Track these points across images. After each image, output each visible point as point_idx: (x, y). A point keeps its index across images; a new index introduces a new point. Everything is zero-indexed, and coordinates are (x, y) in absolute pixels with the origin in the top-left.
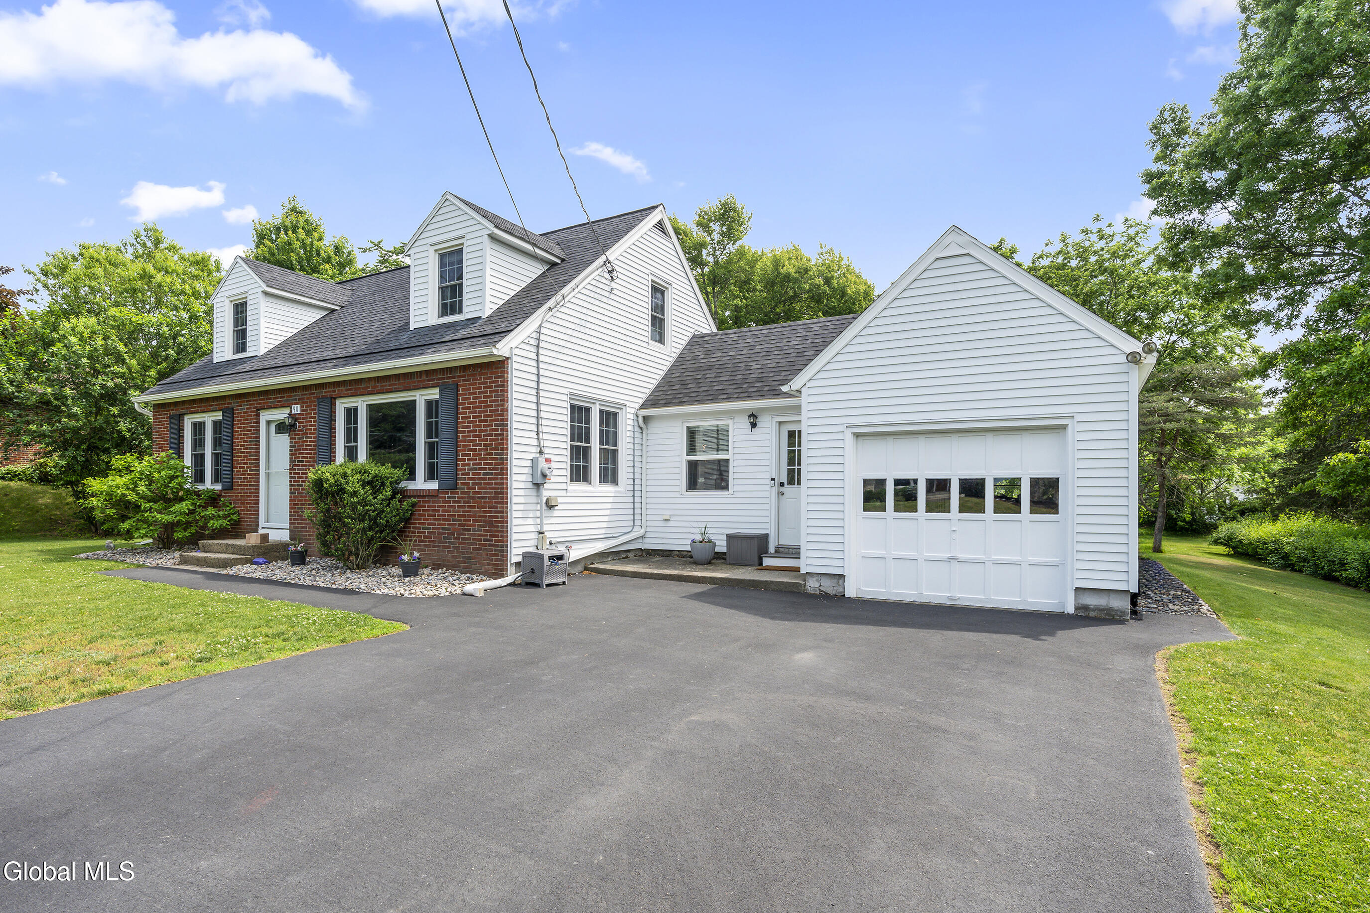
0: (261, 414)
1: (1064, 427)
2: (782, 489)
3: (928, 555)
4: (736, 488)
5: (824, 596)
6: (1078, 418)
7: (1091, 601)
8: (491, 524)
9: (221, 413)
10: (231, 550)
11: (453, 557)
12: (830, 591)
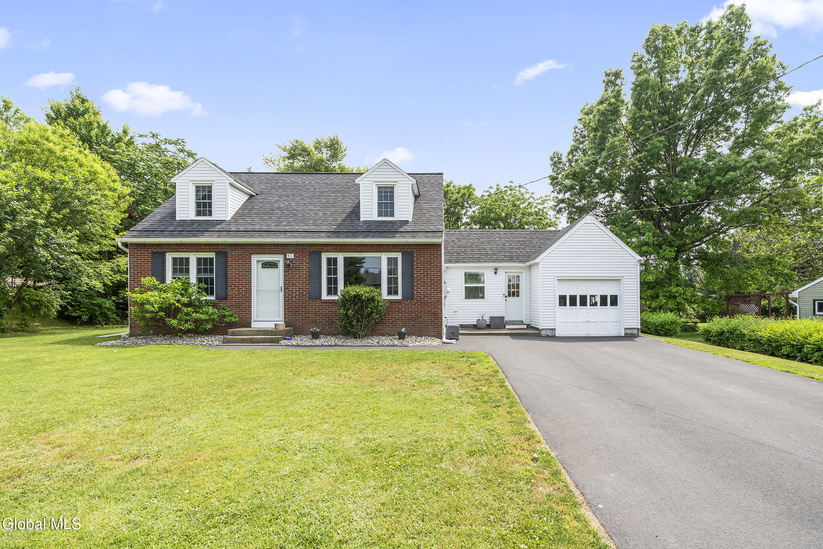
0: (252, 257)
1: (619, 280)
2: (506, 298)
3: (580, 320)
4: (488, 298)
5: (548, 336)
6: (625, 277)
7: (629, 332)
8: (434, 314)
9: (214, 254)
10: (266, 333)
11: (411, 330)
12: (550, 335)
